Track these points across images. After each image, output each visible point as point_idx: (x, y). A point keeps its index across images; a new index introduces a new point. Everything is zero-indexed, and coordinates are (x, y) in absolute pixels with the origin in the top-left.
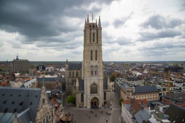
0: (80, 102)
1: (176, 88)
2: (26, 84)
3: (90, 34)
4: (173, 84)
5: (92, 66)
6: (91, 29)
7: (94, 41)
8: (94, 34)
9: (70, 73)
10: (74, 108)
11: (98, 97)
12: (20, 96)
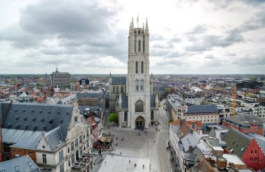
0: (123, 121)
1: (244, 109)
2: (64, 101)
3: (135, 42)
4: (242, 104)
5: (137, 80)
6: (136, 36)
7: (139, 50)
8: (140, 41)
9: (114, 88)
10: (116, 128)
11: (143, 116)
12: (50, 113)
